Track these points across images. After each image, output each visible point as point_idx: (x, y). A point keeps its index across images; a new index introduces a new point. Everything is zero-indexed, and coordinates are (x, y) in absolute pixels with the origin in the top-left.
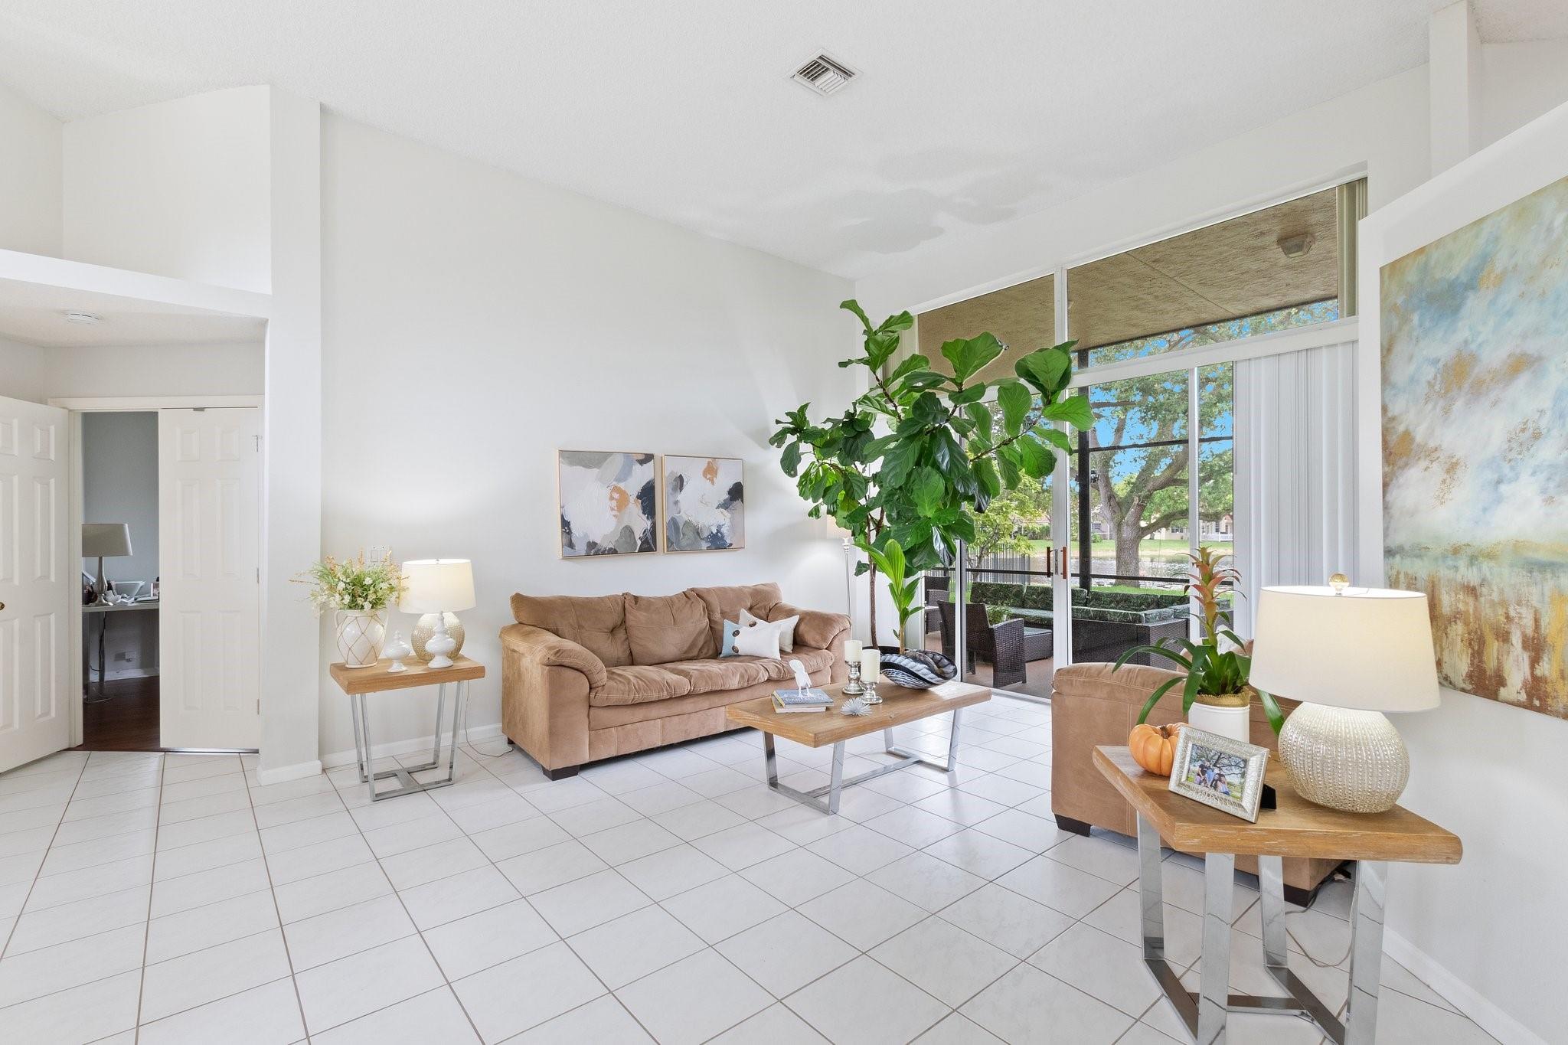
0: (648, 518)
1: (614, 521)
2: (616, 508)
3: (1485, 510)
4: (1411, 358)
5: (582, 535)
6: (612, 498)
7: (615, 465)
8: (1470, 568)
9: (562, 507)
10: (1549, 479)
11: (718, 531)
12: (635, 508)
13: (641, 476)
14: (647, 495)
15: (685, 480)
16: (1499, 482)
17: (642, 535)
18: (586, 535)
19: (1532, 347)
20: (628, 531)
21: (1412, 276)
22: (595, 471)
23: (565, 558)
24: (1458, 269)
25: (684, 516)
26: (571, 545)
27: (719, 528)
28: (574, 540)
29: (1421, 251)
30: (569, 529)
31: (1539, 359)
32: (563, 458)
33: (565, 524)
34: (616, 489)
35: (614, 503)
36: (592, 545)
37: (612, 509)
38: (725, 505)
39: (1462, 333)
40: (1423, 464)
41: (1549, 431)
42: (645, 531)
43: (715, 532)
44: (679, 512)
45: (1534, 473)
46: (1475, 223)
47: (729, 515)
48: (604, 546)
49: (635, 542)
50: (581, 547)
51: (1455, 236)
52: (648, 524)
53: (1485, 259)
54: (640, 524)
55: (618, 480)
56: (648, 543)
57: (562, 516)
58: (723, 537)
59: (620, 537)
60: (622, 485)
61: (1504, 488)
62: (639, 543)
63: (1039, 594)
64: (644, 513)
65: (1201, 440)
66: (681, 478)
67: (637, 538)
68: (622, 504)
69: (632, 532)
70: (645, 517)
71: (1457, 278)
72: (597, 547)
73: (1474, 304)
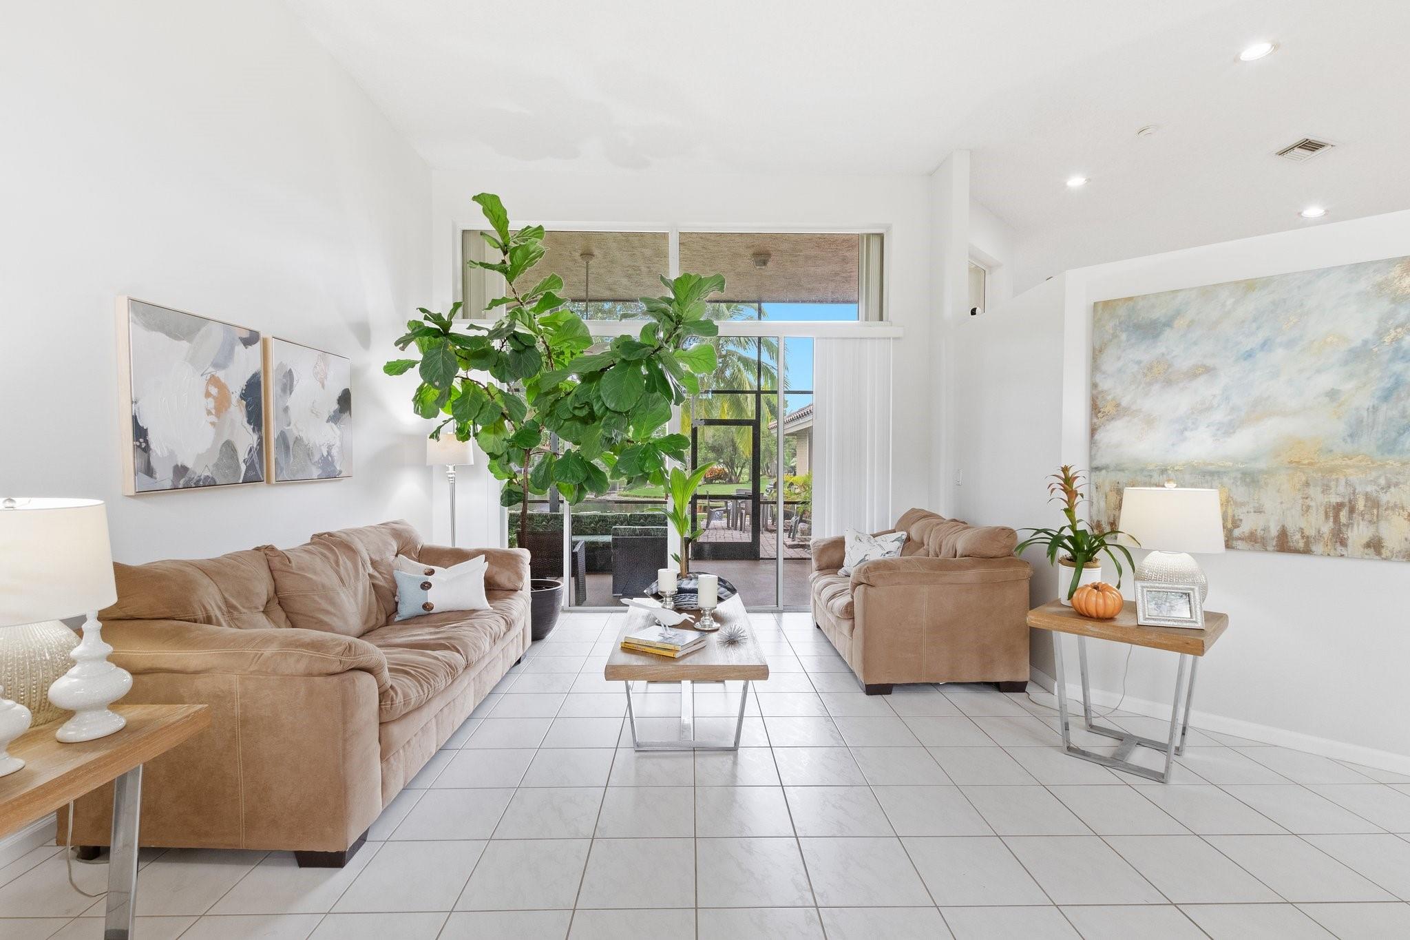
0: (254, 430)
1: (211, 431)
2: (213, 412)
3: (1173, 445)
4: (1119, 358)
5: (166, 453)
6: (208, 395)
7: (214, 338)
8: (1161, 477)
9: (134, 402)
10: (1218, 430)
11: (329, 453)
12: (237, 412)
13: (246, 363)
14: (253, 393)
15: (296, 377)
16: (1186, 429)
17: (246, 457)
18: (172, 454)
19: (1209, 362)
20: (229, 448)
21: (1122, 311)
22: (184, 344)
23: (141, 494)
24: (1158, 314)
25: (295, 432)
26: (149, 471)
27: (330, 447)
28: (154, 463)
29: (1131, 299)
30: (146, 441)
31: (1214, 369)
32: (136, 312)
33: (140, 433)
34: (214, 381)
35: (211, 403)
36: (181, 471)
37: (209, 413)
38: (335, 418)
39: (1160, 348)
40: (1126, 418)
41: (1219, 406)
42: (251, 450)
43: (325, 454)
44: (289, 425)
45: (1208, 426)
46: (1173, 292)
47: (338, 432)
48: (198, 474)
49: (238, 467)
50: (164, 476)
51: (1157, 295)
52: (253, 439)
53: (1178, 313)
54: (245, 439)
55: (216, 365)
56: (255, 469)
57: (135, 419)
58: (333, 461)
59: (220, 459)
60: (220, 374)
61: (1187, 434)
62: (243, 467)
63: (597, 523)
64: (249, 422)
65: (786, 392)
66: (290, 374)
67: (241, 460)
68: (221, 405)
69: (234, 450)
70: (250, 428)
71: (1158, 318)
72: (189, 475)
73: (1168, 334)
